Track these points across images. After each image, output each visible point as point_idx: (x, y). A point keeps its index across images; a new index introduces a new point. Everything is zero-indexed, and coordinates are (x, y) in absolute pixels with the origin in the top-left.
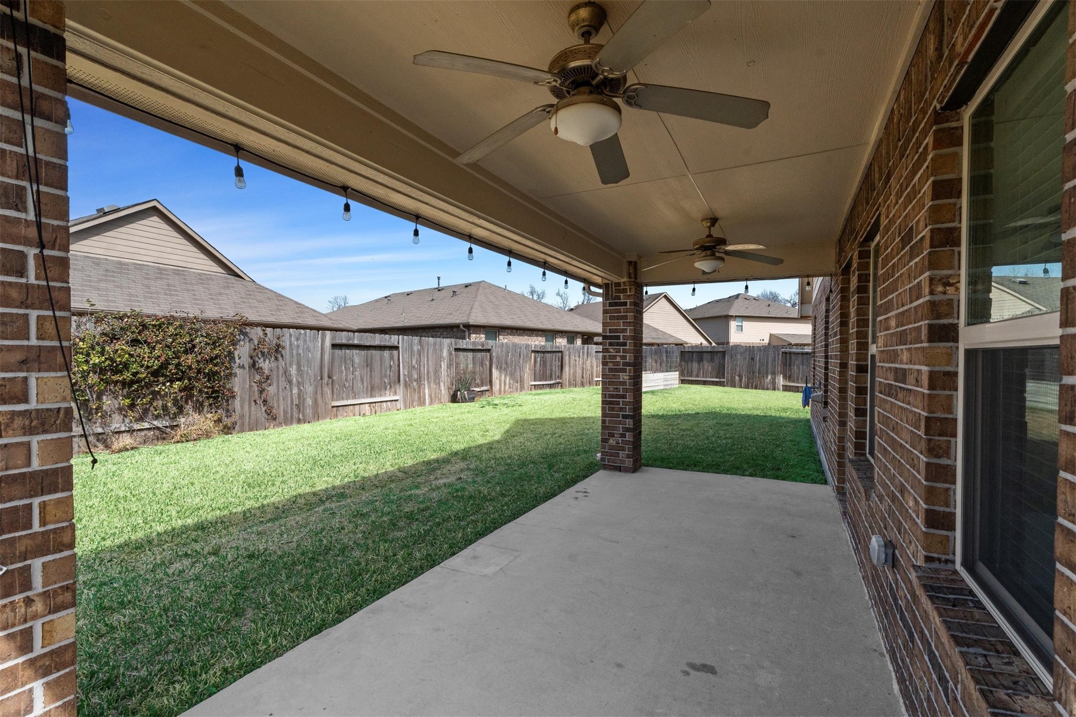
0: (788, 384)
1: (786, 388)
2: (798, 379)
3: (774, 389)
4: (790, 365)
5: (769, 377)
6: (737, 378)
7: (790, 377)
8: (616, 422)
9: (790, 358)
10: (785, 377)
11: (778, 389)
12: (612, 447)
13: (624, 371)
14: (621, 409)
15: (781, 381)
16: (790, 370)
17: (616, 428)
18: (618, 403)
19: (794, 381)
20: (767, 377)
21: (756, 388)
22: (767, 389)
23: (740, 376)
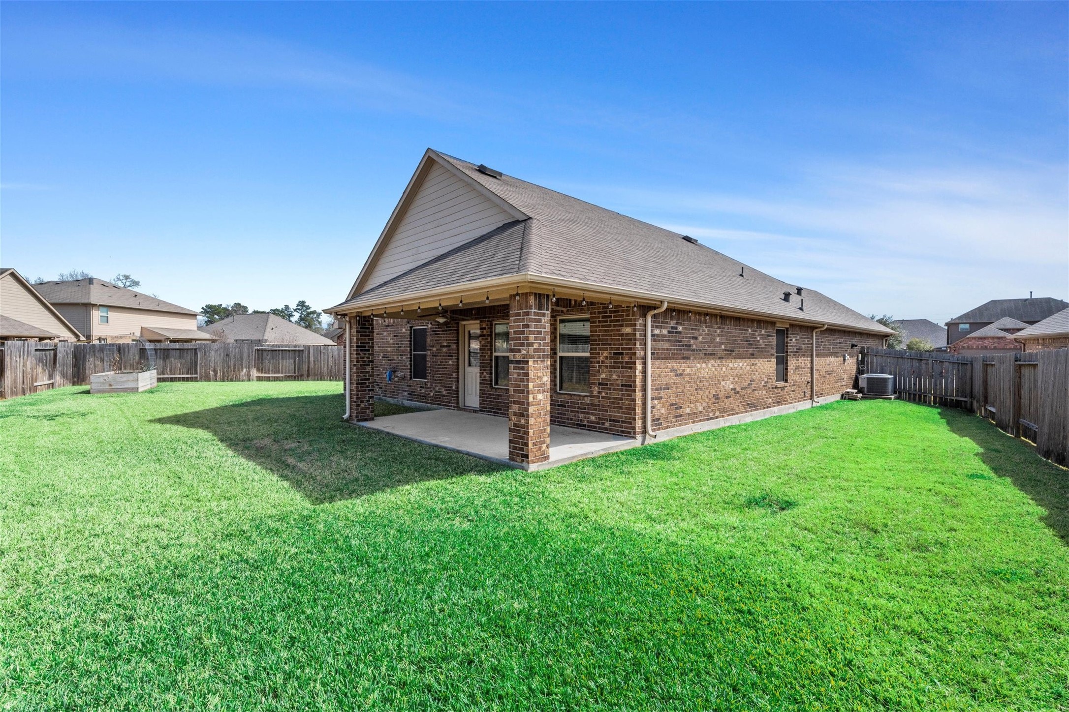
0: (261, 375)
1: (259, 379)
2: (269, 371)
3: (249, 380)
4: (262, 360)
5: (244, 370)
6: (212, 373)
7: (262, 369)
8: (364, 394)
9: (262, 354)
10: (258, 370)
11: (253, 380)
12: (362, 409)
13: (369, 365)
14: (367, 387)
15: (254, 373)
16: (262, 363)
17: (365, 397)
18: (366, 383)
19: (265, 373)
20: (242, 371)
21: (232, 380)
22: (243, 381)
23: (215, 371)
